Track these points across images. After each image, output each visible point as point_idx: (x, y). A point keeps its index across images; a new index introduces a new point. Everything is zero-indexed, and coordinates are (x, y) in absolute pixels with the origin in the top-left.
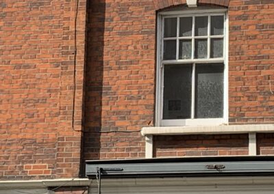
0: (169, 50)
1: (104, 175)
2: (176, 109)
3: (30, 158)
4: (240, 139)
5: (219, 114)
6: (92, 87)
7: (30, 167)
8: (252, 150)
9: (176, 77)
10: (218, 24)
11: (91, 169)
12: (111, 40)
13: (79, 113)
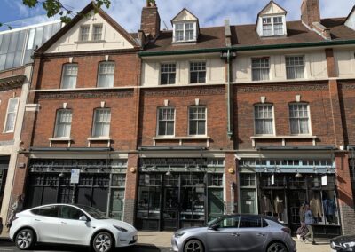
0: (160, 118)
1: (142, 150)
2: (162, 132)
3: (123, 145)
4: (178, 141)
5: (172, 134)
6: (140, 127)
7: (123, 147)
8: (180, 143)
9: (162, 124)
10: (173, 111)
11: (139, 148)
12: (145, 114)
13: (136, 134)
